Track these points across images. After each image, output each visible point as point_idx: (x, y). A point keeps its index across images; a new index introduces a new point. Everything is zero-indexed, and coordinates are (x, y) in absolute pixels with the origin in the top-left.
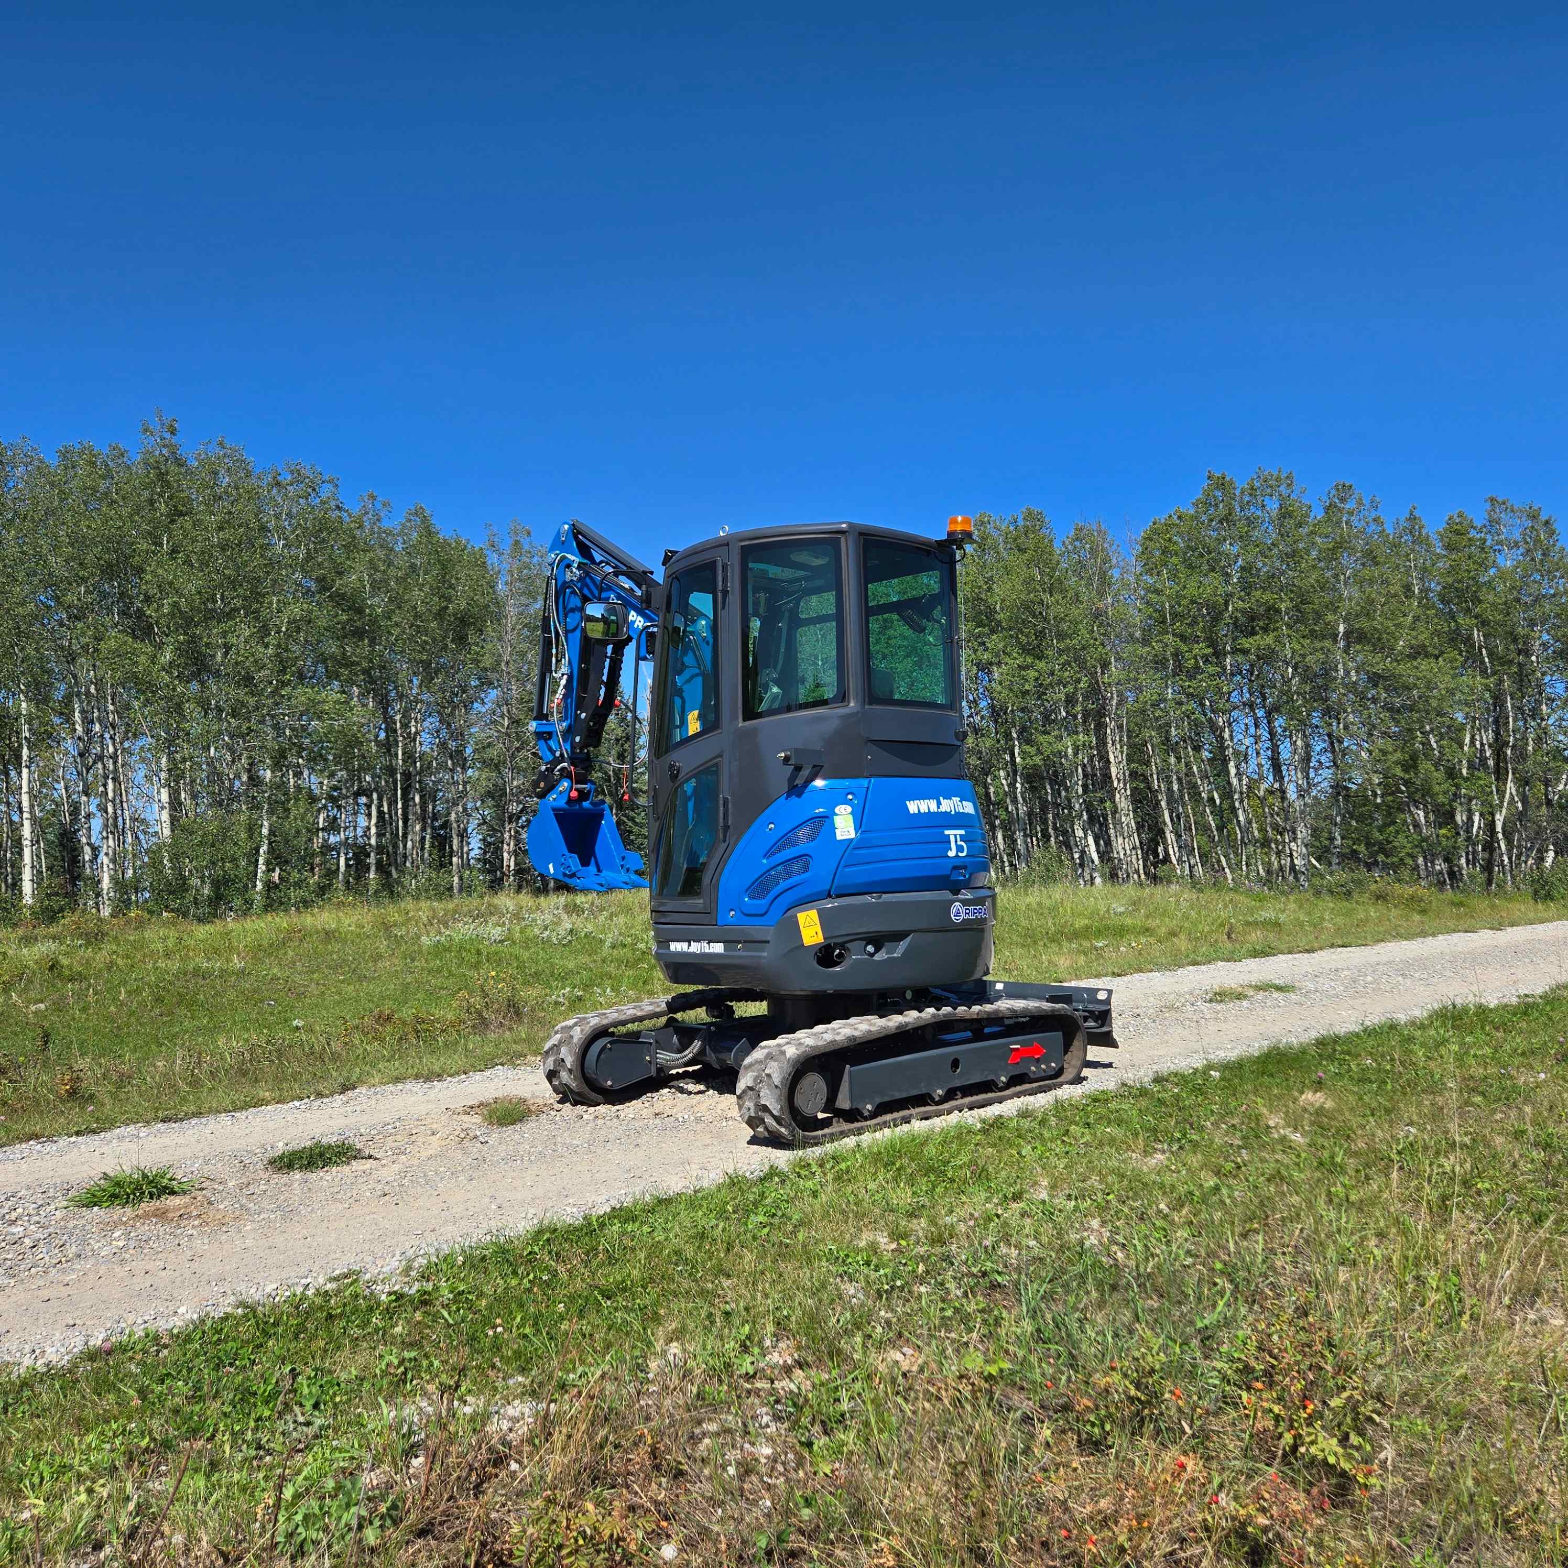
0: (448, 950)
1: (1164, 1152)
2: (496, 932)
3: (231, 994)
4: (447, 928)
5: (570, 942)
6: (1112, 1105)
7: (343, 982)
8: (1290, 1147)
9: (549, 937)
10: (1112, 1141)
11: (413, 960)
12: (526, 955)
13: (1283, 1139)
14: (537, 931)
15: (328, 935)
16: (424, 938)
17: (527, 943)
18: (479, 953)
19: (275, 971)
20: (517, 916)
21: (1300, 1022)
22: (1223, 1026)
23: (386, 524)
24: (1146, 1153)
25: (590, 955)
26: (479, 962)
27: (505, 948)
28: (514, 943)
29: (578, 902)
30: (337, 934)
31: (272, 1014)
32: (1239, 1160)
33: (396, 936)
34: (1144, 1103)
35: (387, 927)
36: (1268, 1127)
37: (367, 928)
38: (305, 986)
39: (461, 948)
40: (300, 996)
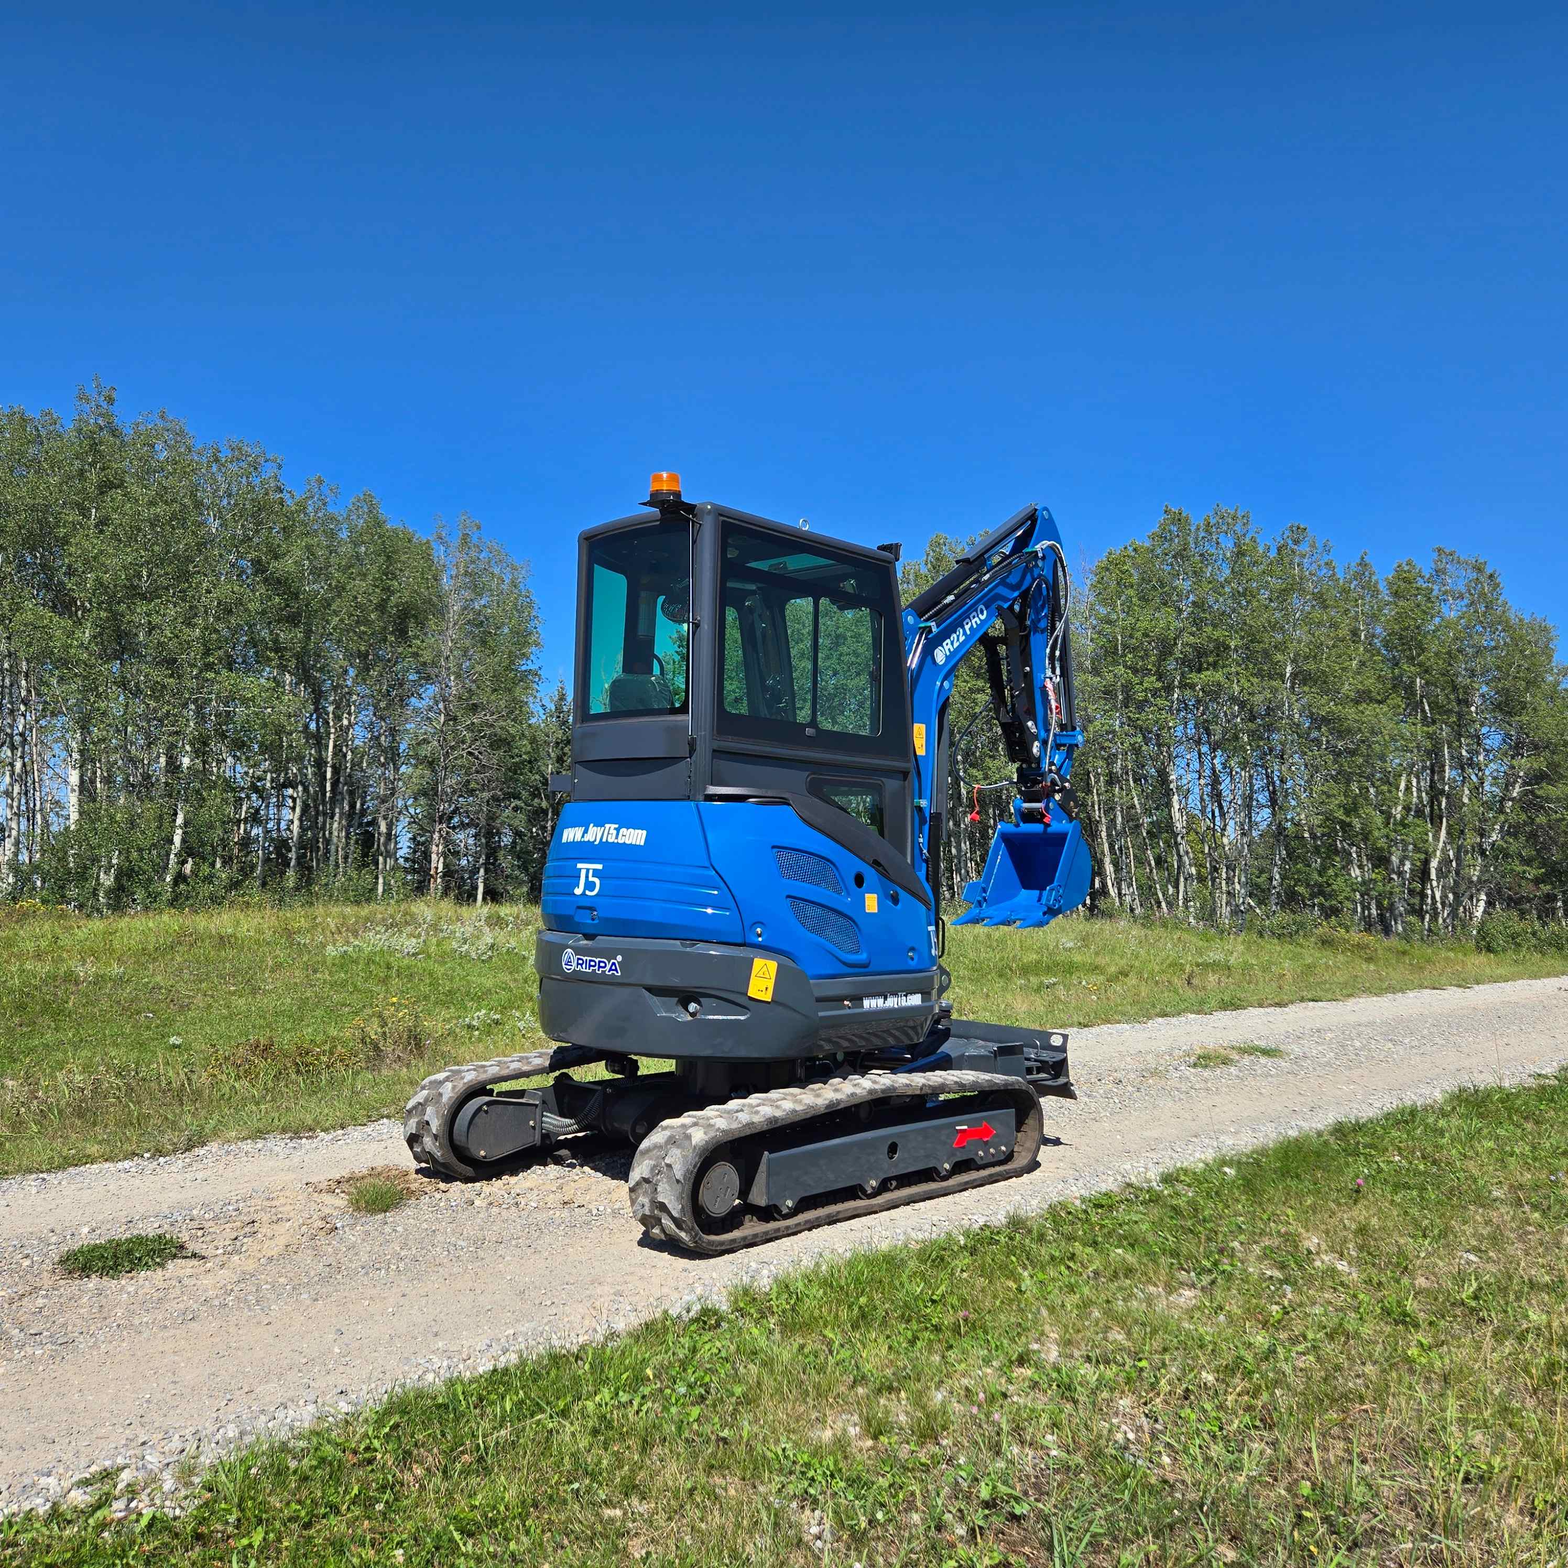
0: (356, 962)
1: (1193, 1286)
2: (410, 944)
3: (105, 1004)
4: (356, 937)
5: (491, 957)
6: (1121, 1213)
7: (234, 993)
8: (1342, 1284)
9: (467, 952)
10: (1129, 1271)
11: (315, 972)
12: (440, 970)
13: (1332, 1272)
14: (455, 945)
15: (223, 941)
16: (330, 948)
17: (443, 958)
18: (389, 967)
19: (159, 978)
20: (435, 927)
21: (1302, 1099)
22: (1217, 1100)
23: (331, 509)
24: (1170, 1289)
25: (511, 973)
26: (387, 977)
27: (420, 963)
28: (429, 956)
29: (502, 914)
30: (233, 940)
31: (148, 1028)
32: (1286, 1303)
33: (299, 944)
34: (1156, 1212)
35: (289, 934)
36: (1309, 1252)
37: (268, 935)
38: (189, 997)
39: (370, 961)
40: (183, 1008)
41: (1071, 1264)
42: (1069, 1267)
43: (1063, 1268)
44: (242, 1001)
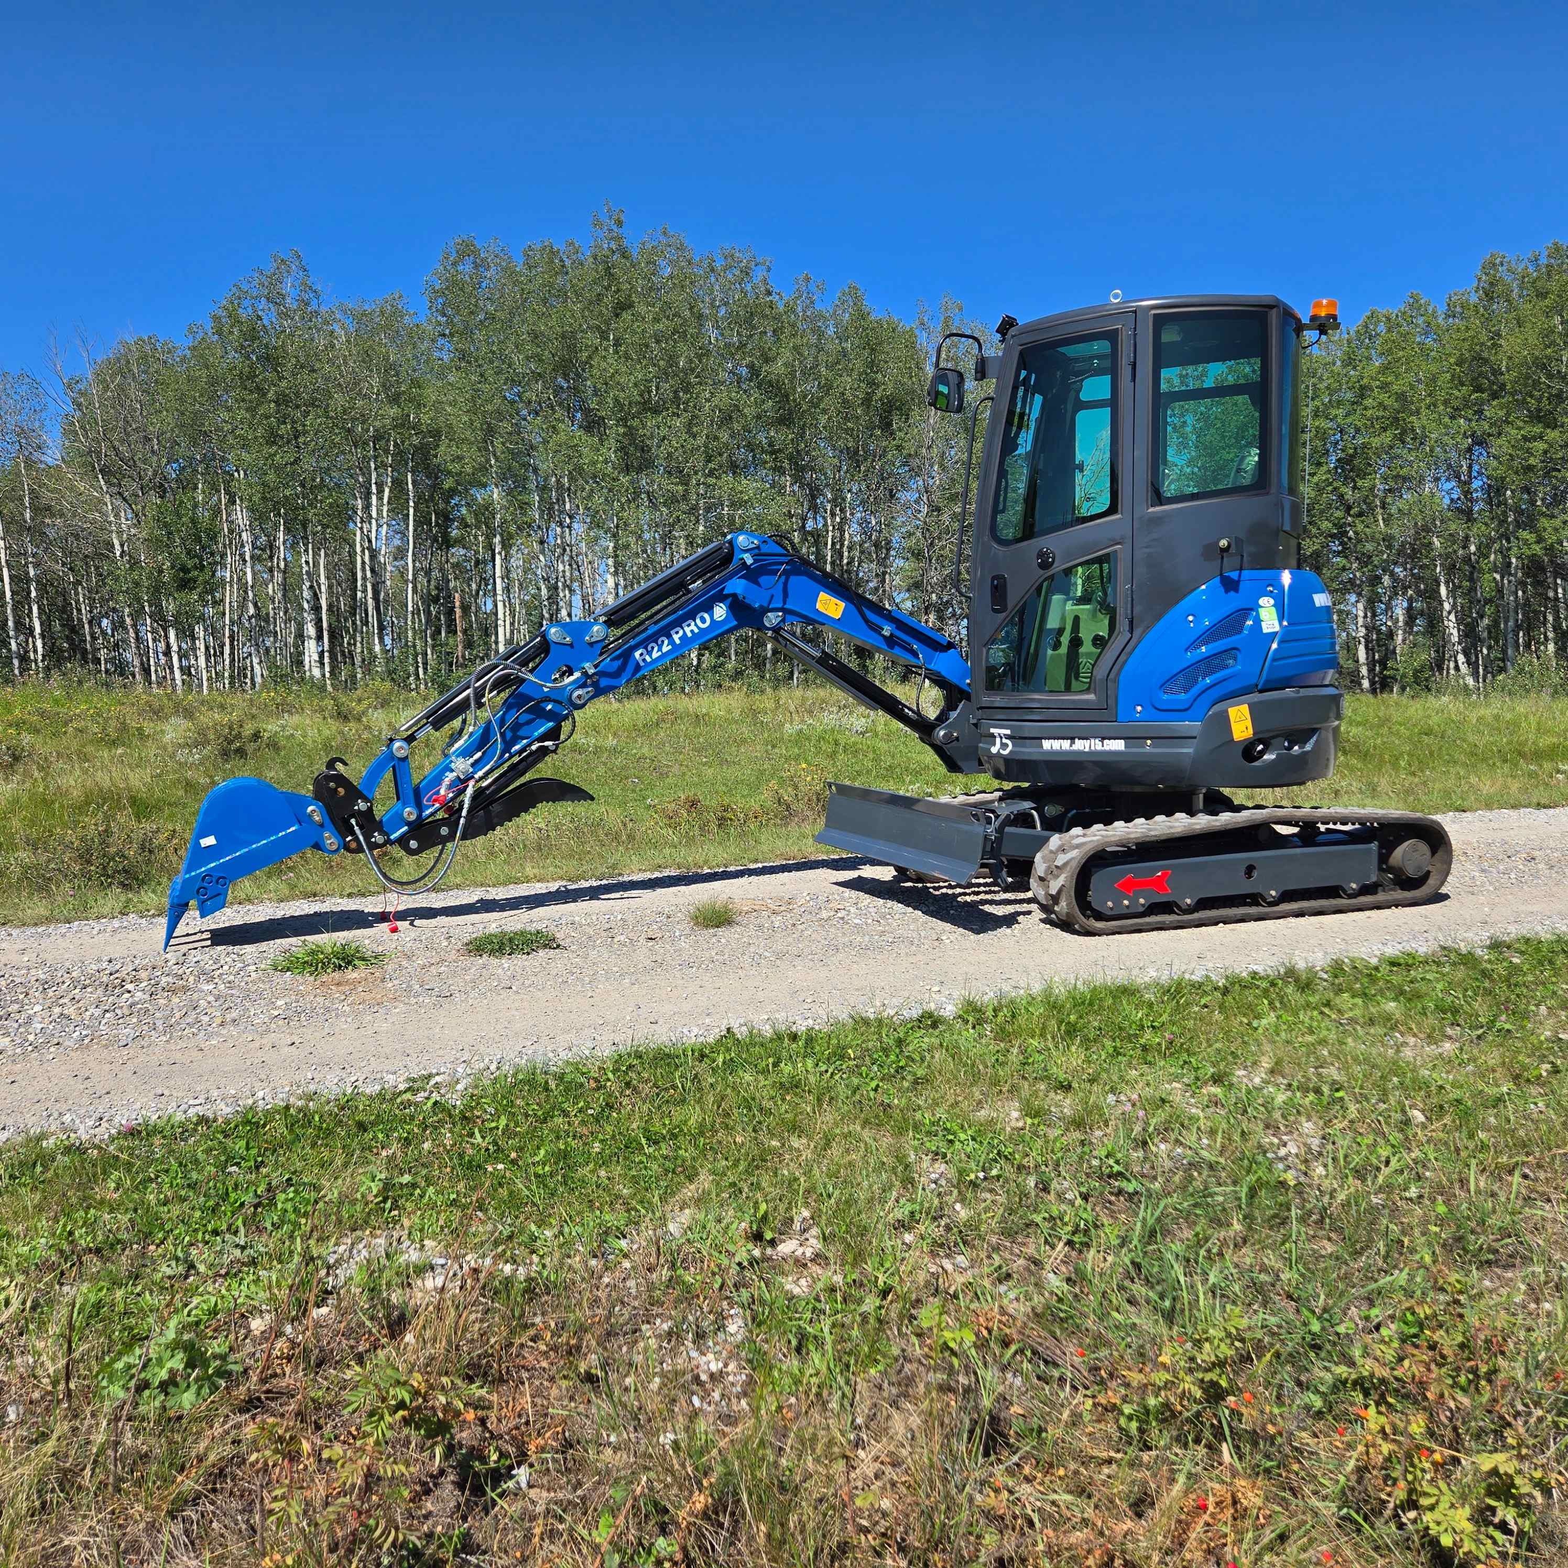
0: (809, 739)
2: (859, 724)
3: (601, 770)
4: (811, 716)
6: (1415, 973)
7: (705, 764)
11: (774, 747)
12: (883, 746)
15: (698, 719)
16: (787, 725)
17: (889, 736)
18: (837, 743)
19: (645, 750)
26: (835, 753)
28: (876, 735)
30: (707, 718)
31: (634, 791)
33: (762, 722)
35: (755, 713)
37: (736, 714)
38: (668, 766)
39: (821, 738)
40: (663, 776)
41: (1326, 1010)
42: (1322, 1013)
43: (1315, 1013)
44: (710, 772)
